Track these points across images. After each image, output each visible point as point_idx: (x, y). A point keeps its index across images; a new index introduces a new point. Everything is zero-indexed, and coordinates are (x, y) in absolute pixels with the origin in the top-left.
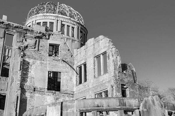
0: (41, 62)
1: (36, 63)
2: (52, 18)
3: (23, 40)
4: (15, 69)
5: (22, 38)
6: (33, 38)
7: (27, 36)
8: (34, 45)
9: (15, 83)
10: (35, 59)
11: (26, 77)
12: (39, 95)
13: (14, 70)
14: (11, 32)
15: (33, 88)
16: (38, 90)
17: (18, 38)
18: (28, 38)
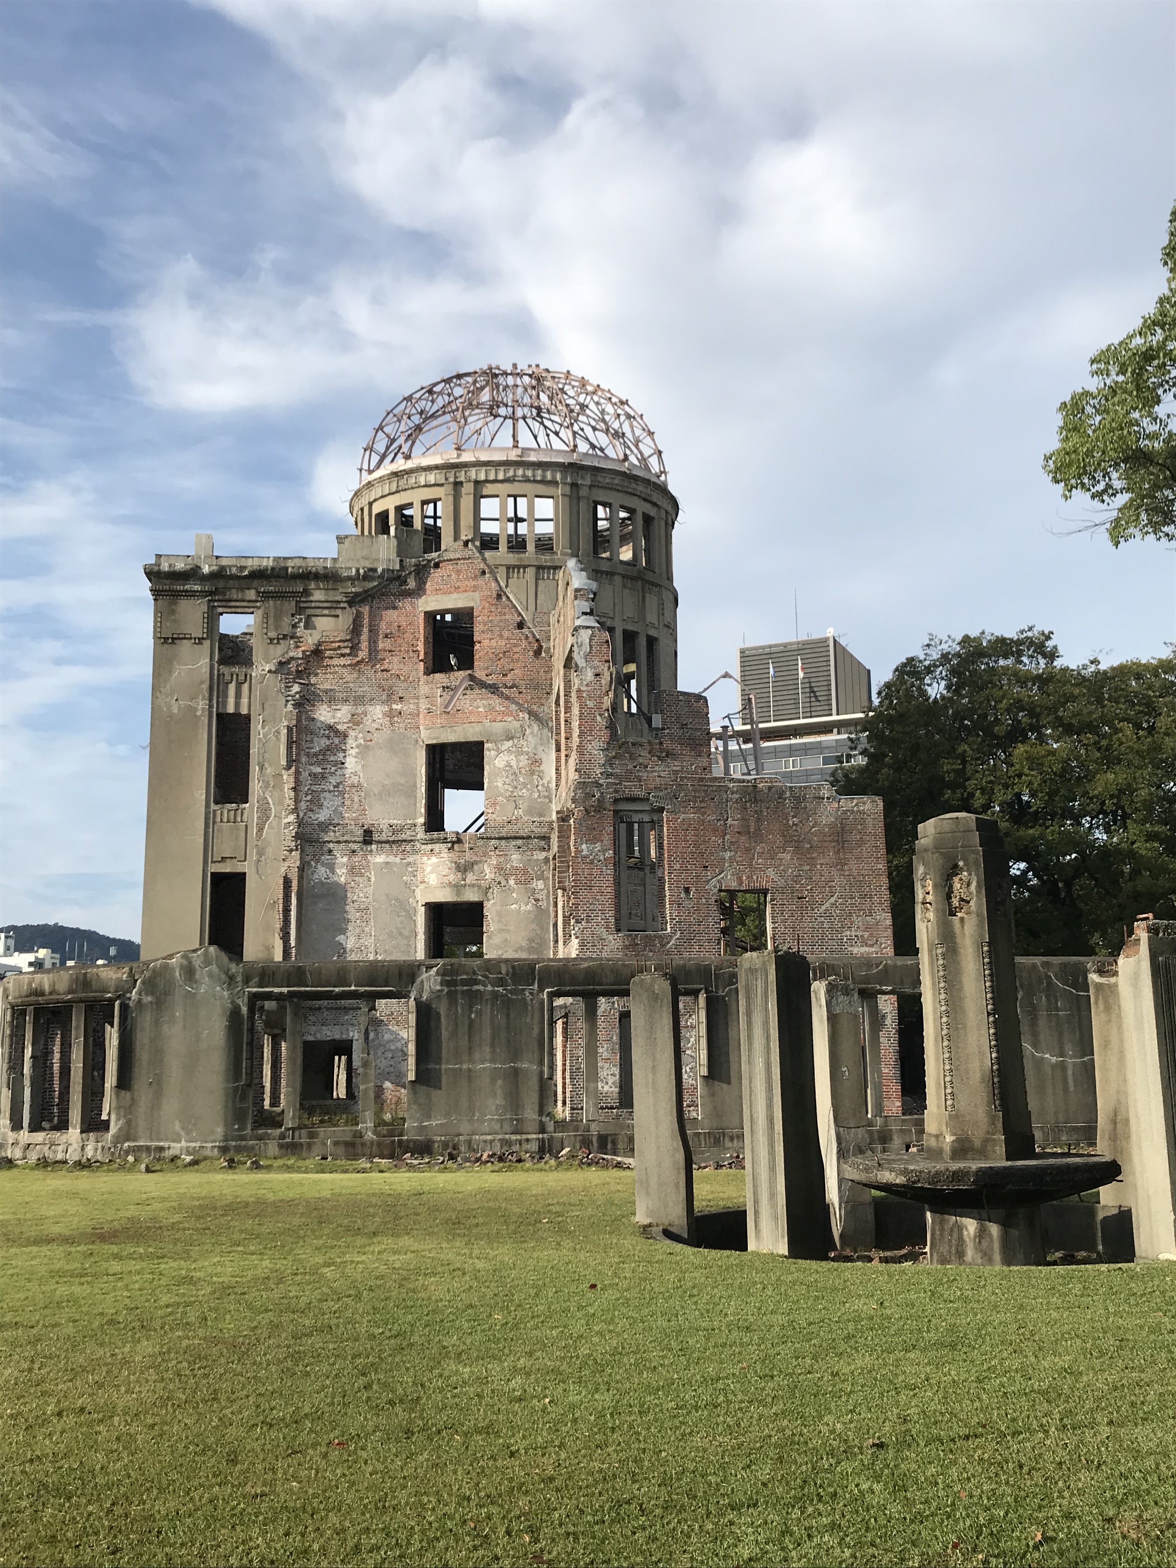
0: (391, 709)
1: (368, 721)
2: (432, 478)
3: (294, 626)
4: (270, 765)
5: (286, 621)
6: (342, 605)
7: (313, 605)
8: (348, 637)
9: (275, 823)
10: (359, 700)
11: (323, 791)
12: (391, 859)
13: (269, 770)
14: (238, 604)
15: (361, 832)
16: (384, 837)
17: (271, 621)
18: (318, 611)
